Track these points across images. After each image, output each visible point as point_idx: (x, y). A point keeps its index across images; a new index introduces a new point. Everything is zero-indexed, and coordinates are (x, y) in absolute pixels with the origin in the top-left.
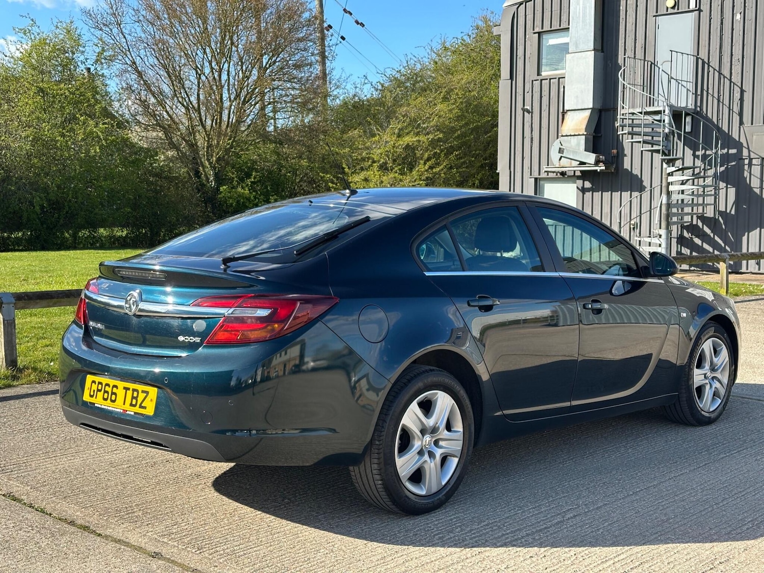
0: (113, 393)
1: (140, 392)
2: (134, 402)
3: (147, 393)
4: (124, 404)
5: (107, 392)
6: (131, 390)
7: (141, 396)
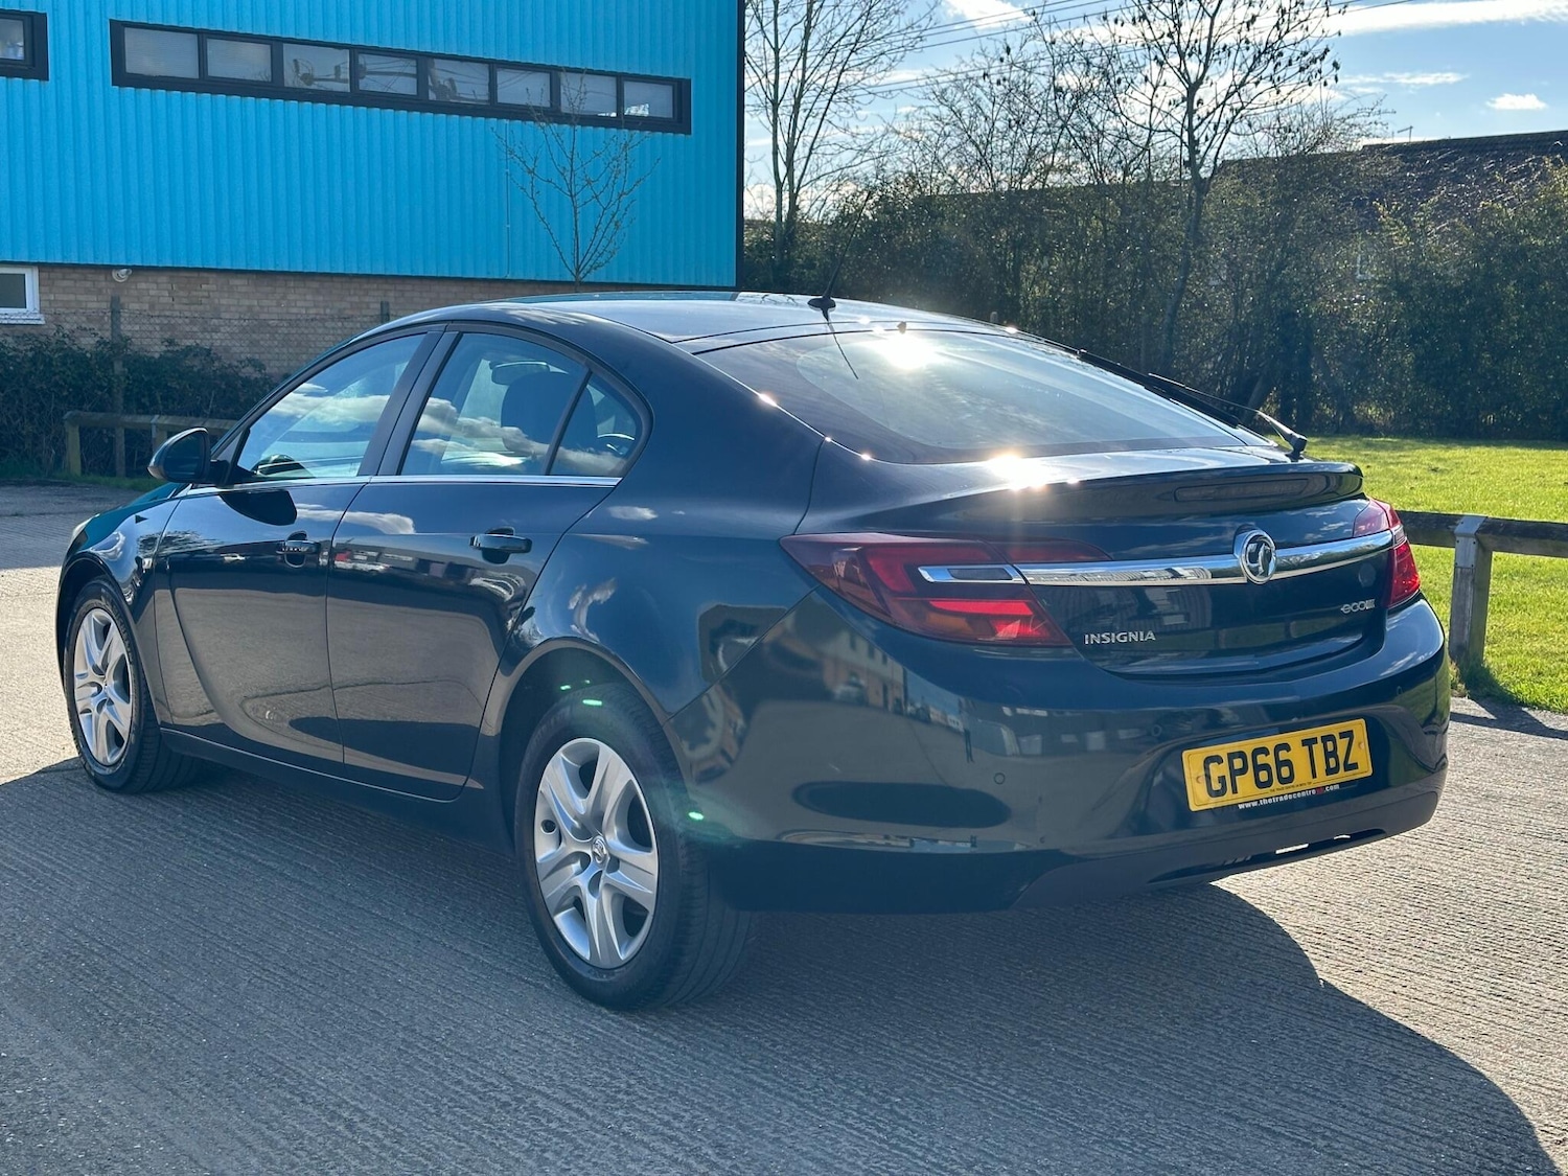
0: (1280, 764)
1: (1337, 737)
2: (1332, 762)
3: (1348, 734)
4: (1314, 776)
5: (1266, 767)
6: (1319, 740)
7: (1342, 744)
